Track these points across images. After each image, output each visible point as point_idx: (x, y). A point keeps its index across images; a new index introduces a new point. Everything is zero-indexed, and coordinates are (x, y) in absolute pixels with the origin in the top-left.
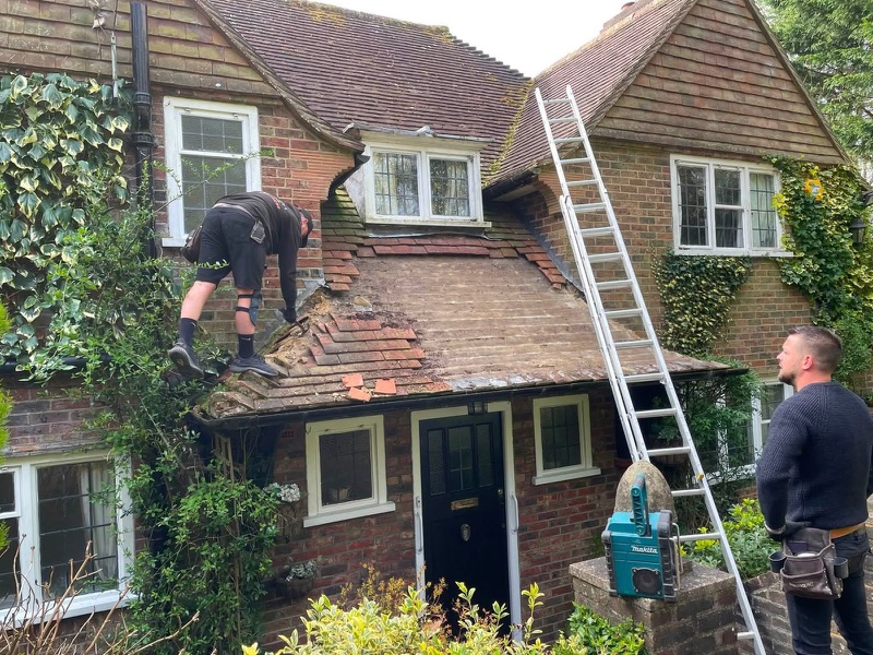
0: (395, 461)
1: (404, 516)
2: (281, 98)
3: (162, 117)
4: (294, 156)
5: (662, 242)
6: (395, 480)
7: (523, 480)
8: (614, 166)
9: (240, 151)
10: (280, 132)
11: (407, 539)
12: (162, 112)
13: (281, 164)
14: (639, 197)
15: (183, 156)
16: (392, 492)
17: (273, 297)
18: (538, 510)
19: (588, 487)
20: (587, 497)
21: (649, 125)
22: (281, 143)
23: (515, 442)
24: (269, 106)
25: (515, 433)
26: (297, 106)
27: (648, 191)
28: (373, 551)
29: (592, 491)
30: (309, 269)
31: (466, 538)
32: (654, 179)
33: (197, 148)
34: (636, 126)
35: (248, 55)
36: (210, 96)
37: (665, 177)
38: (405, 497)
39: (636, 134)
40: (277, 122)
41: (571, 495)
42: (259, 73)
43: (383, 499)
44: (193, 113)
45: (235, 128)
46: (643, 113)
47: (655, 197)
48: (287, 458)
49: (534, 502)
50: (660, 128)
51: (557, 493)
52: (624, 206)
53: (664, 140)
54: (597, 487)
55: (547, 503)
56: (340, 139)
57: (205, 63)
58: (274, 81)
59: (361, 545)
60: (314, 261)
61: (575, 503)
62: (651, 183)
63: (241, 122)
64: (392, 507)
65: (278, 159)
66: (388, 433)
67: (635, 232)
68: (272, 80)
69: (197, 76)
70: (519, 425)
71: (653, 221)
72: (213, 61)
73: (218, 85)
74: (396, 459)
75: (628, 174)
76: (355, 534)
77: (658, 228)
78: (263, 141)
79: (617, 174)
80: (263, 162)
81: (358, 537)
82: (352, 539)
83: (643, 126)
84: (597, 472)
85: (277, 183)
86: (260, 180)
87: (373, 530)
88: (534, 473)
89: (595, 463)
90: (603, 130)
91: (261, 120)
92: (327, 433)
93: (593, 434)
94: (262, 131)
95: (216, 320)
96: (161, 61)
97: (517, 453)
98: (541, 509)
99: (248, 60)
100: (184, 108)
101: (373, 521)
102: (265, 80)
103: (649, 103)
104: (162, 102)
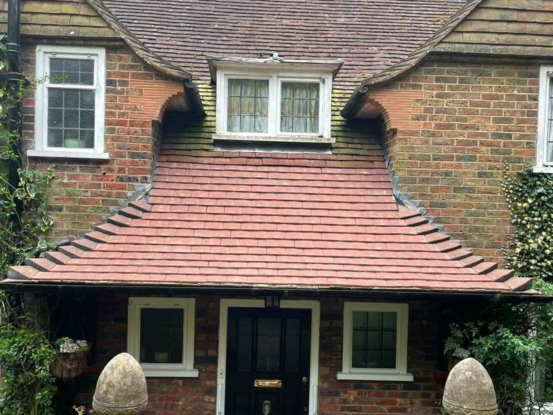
0: (203, 337)
1: (208, 383)
2: (121, 40)
3: (34, 60)
4: (133, 85)
5: (520, 158)
6: (201, 353)
7: (328, 372)
8: (462, 81)
9: (92, 83)
10: (122, 67)
11: (209, 402)
12: (35, 57)
13: (122, 92)
14: (492, 112)
15: (50, 89)
16: (198, 362)
17: (108, 196)
18: (340, 402)
19: (399, 391)
20: (398, 400)
21: (511, 36)
22: (123, 75)
23: (321, 338)
24: (114, 46)
25: (322, 330)
26: (133, 44)
27: (506, 105)
28: (179, 406)
29: (404, 396)
30: (139, 177)
31: (267, 412)
32: (515, 92)
33: (60, 82)
34: (493, 38)
35: (96, 7)
36: (68, 42)
37: (530, 90)
38: (210, 368)
39: (492, 47)
40: (121, 59)
41: (378, 395)
42: (104, 20)
43: (191, 366)
44: (58, 56)
45: (88, 65)
46: (505, 24)
47: (515, 112)
48: (112, 322)
49: (337, 394)
50: (527, 39)
51: (364, 391)
52: (472, 122)
53: (530, 51)
54: (411, 393)
55: (352, 398)
56: (169, 70)
57: (65, 17)
58: (115, 25)
59: (169, 399)
60: (143, 169)
61: (383, 403)
62: (510, 97)
63: (93, 61)
64: (195, 374)
65: (119, 88)
66: (199, 313)
67: (484, 148)
68: (114, 25)
69: (58, 27)
70: (327, 324)
71: (510, 137)
72: (71, 15)
73: (72, 33)
74: (204, 335)
75: (480, 88)
76: (165, 389)
77: (515, 144)
78: (108, 74)
79: (466, 88)
80: (107, 91)
81: (167, 392)
82: (162, 393)
83: (502, 38)
84: (410, 378)
85: (117, 107)
86: (104, 105)
87: (180, 389)
88: (340, 368)
89: (410, 370)
90: (448, 45)
91: (108, 58)
92: (147, 307)
93: (411, 342)
94: (108, 66)
95: (65, 212)
96: (34, 19)
97: (322, 348)
98: (345, 401)
99: (96, 11)
100: (51, 53)
101: (180, 382)
102: (109, 26)
103: (515, 13)
104: (35, 49)
